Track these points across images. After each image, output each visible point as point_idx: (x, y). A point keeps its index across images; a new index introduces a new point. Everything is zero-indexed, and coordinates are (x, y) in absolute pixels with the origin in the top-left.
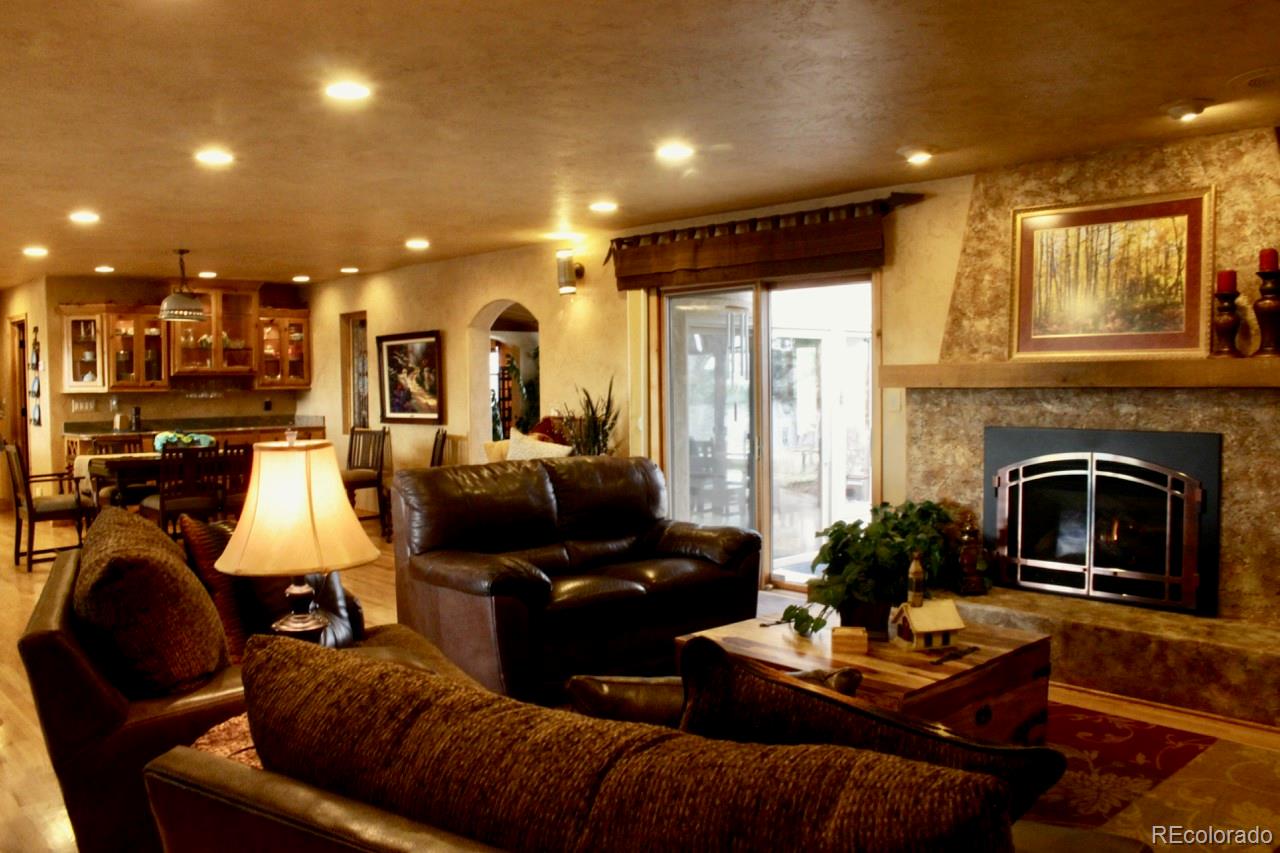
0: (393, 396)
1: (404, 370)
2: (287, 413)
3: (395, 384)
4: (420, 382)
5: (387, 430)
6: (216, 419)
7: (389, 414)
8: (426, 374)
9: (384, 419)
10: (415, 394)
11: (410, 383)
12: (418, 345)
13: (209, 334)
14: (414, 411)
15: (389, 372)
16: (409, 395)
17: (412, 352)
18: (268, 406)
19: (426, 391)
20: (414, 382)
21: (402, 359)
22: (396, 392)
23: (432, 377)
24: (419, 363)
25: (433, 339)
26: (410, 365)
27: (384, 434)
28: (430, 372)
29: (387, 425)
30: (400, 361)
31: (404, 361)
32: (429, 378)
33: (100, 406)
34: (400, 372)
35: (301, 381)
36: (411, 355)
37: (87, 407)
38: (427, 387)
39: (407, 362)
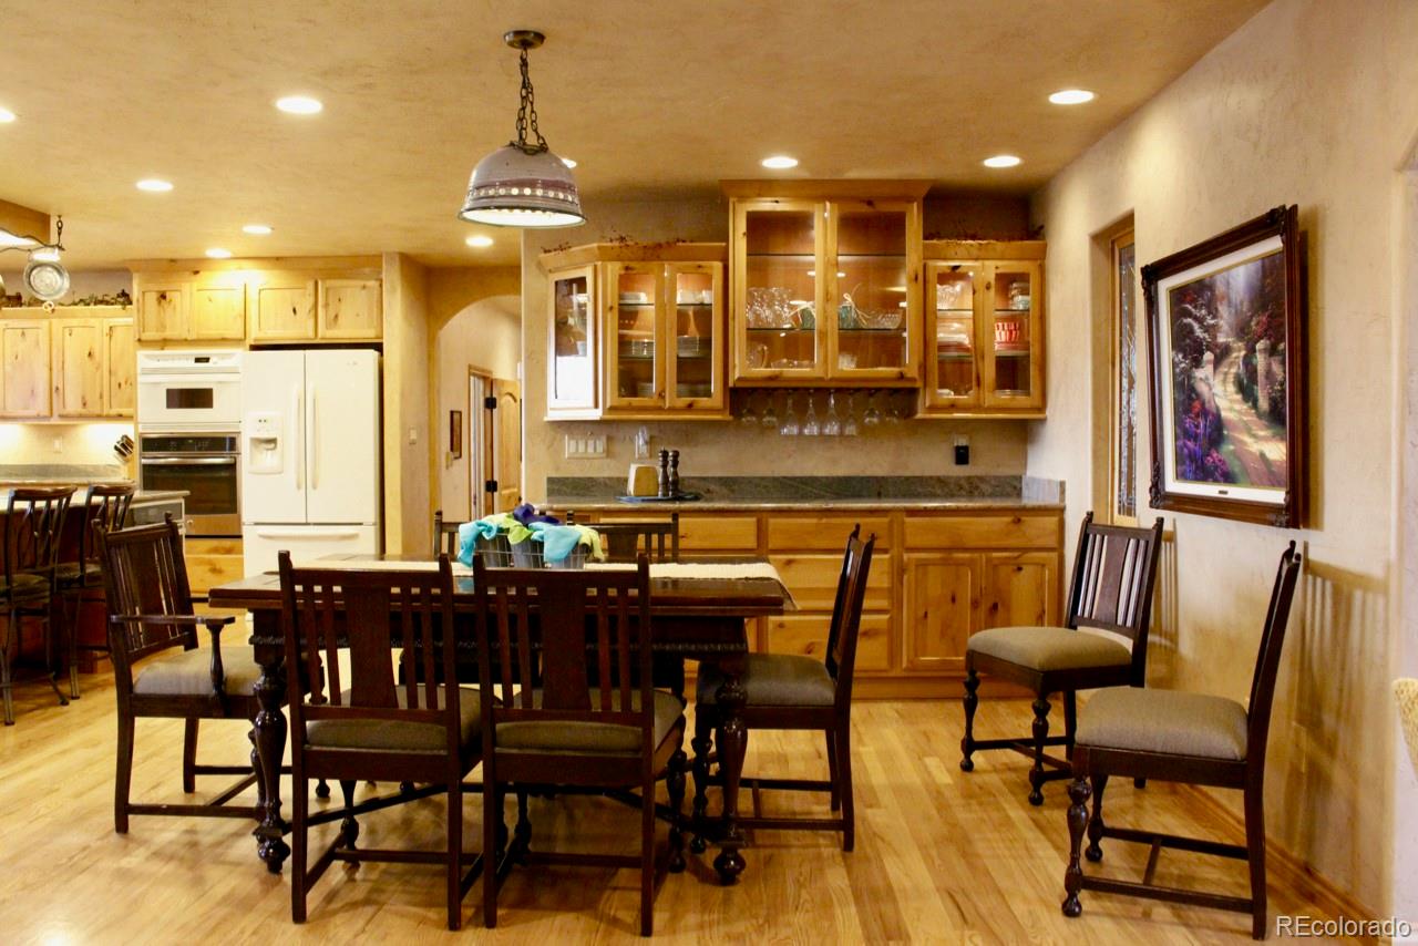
0: (1183, 433)
1: (1208, 356)
2: (1006, 471)
3: (1188, 397)
4: (1246, 389)
5: (1167, 527)
6: (847, 480)
7: (1173, 485)
8: (1260, 361)
9: (1159, 497)
10: (1235, 427)
11: (1220, 391)
12: (1237, 272)
13: (810, 297)
14: (1228, 478)
15: (1175, 365)
16: (1217, 430)
17: (1227, 297)
18: (962, 456)
19: (1259, 415)
20: (1231, 388)
21: (1200, 320)
22: (1188, 423)
23: (1276, 368)
24: (1242, 331)
25: (1274, 244)
26: (1221, 339)
27: (1158, 538)
28: (1272, 351)
29: (1168, 516)
30: (1199, 332)
31: (1207, 329)
32: (1269, 374)
33: (617, 448)
34: (1197, 363)
35: (1021, 400)
36: (1223, 309)
37: (590, 450)
38: (1264, 404)
39: (1212, 330)
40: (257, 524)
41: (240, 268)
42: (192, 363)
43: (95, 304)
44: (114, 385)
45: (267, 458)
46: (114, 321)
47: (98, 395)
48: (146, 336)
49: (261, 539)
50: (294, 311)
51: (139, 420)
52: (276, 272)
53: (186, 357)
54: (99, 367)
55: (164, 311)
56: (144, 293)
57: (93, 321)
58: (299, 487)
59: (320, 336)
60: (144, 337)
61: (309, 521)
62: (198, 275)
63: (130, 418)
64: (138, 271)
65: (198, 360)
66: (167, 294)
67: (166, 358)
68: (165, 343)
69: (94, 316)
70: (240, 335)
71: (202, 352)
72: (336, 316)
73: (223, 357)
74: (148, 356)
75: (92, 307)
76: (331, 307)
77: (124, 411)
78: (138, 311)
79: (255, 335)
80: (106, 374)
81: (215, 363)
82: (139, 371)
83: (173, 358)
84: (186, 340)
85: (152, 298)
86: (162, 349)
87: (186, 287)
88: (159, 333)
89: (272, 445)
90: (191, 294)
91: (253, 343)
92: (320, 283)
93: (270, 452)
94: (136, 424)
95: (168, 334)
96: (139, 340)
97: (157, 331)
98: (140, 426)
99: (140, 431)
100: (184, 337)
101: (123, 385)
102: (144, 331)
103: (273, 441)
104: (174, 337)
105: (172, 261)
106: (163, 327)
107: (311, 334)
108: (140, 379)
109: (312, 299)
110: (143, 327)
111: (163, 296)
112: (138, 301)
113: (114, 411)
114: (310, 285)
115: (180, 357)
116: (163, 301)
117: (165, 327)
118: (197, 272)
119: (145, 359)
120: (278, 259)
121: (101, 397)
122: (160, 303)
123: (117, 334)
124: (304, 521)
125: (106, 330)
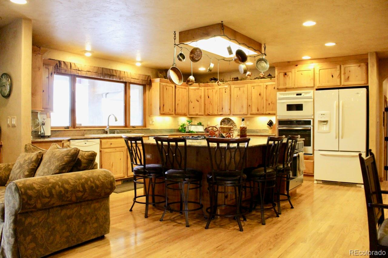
40: (319, 150)
41: (312, 63)
42: (295, 96)
43: (261, 79)
44: (268, 104)
45: (325, 128)
46: (267, 84)
47: (262, 107)
48: (280, 87)
49: (321, 156)
50: (332, 76)
51: (278, 115)
52: (326, 63)
53: (293, 94)
54: (263, 98)
55: (286, 79)
56: (279, 73)
57: (261, 84)
58: (336, 138)
59: (342, 84)
60: (279, 88)
61: (340, 150)
62: (297, 66)
63: (274, 114)
64: (277, 66)
65: (297, 95)
66: (287, 73)
67: (286, 94)
68: (286, 89)
69: (261, 82)
70: (312, 85)
71: (299, 92)
72: (348, 77)
73: (306, 93)
74: (280, 94)
75: (260, 79)
76: (346, 74)
77: (271, 112)
78: (277, 80)
79: (318, 85)
80: (265, 101)
81: (304, 95)
82: (278, 99)
83: (289, 94)
84: (293, 88)
85: (282, 75)
86: (285, 91)
87: (293, 70)
88: (285, 86)
89: (326, 123)
90: (295, 73)
91: (317, 88)
92: (342, 66)
93: (325, 125)
94: (276, 116)
95: (287, 86)
96: (278, 89)
97: (283, 86)
98: (278, 117)
99: (278, 118)
100: (292, 87)
101: (270, 104)
102: (279, 86)
103: (326, 122)
104: (289, 87)
105: (289, 62)
106: (285, 84)
107: (339, 84)
108: (278, 101)
109: (339, 72)
110: (279, 84)
111: (286, 74)
112: (277, 76)
113: (268, 112)
114: (338, 67)
115: (291, 94)
116: (285, 76)
117: (286, 84)
118: (297, 65)
119: (280, 95)
120: (326, 58)
121: (263, 108)
122: (284, 76)
123: (269, 88)
124: (338, 150)
125: (265, 86)
